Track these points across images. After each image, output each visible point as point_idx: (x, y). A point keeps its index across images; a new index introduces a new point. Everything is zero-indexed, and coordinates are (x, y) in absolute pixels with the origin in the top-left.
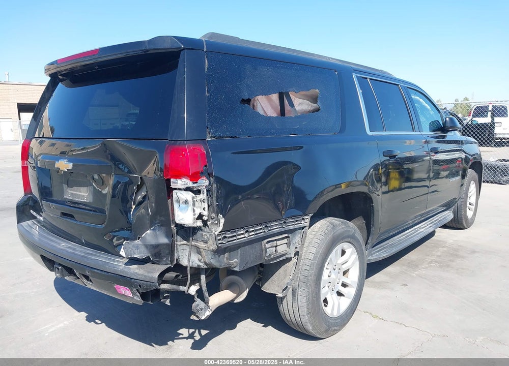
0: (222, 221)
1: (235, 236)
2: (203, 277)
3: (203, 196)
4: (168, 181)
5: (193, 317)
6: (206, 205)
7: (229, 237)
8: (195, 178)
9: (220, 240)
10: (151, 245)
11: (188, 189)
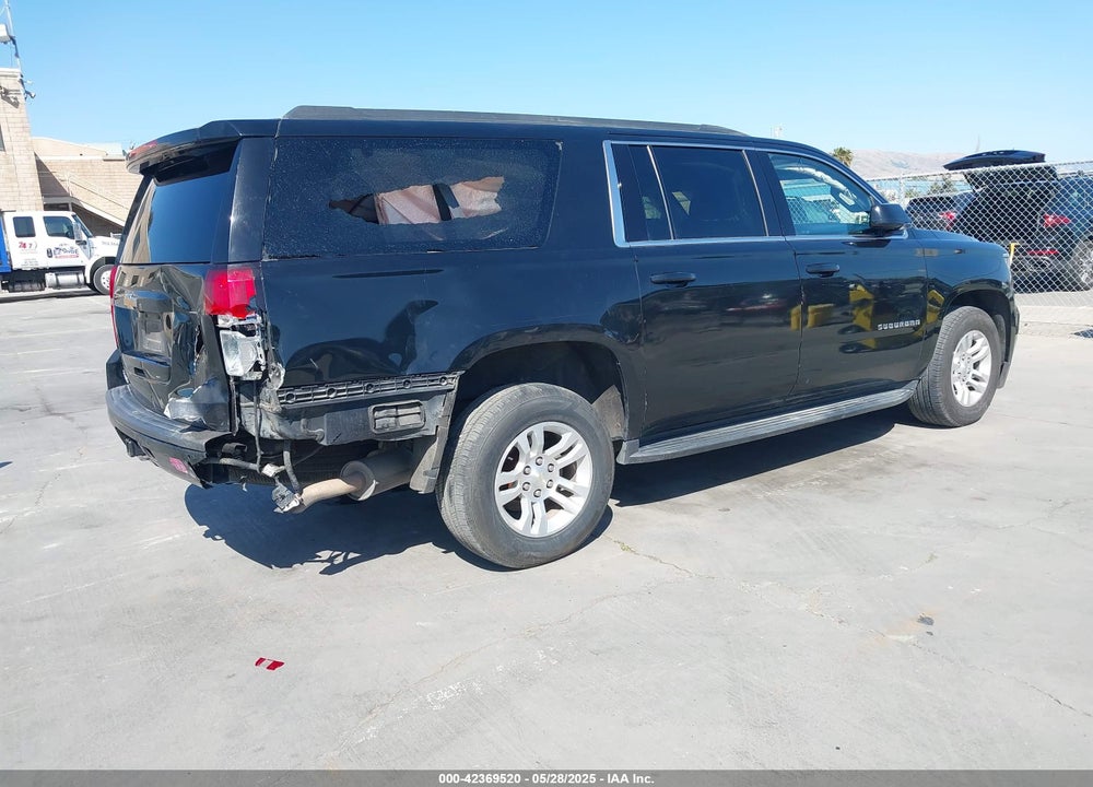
0: (283, 372)
1: (309, 395)
2: (287, 455)
3: (257, 338)
4: (215, 320)
5: (278, 510)
6: (261, 351)
7: (298, 396)
8: (240, 311)
9: (283, 398)
10: (205, 404)
11: (234, 328)
